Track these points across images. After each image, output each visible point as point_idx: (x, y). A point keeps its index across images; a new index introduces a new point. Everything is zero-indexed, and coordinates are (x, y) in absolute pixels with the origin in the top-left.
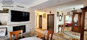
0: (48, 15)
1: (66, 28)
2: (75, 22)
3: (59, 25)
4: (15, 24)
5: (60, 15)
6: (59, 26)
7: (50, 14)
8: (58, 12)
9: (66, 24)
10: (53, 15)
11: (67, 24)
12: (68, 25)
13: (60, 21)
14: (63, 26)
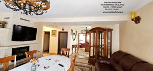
0: (60, 33)
1: (80, 49)
4: (15, 44)
5: (74, 33)
6: (73, 46)
7: (62, 31)
8: (72, 30)
10: (67, 32)
11: (81, 44)
13: (74, 40)
14: (76, 46)
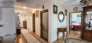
2: (87, 24)
3: (58, 29)
5: (61, 12)
9: (73, 27)
12: (75, 28)
13: (61, 21)
